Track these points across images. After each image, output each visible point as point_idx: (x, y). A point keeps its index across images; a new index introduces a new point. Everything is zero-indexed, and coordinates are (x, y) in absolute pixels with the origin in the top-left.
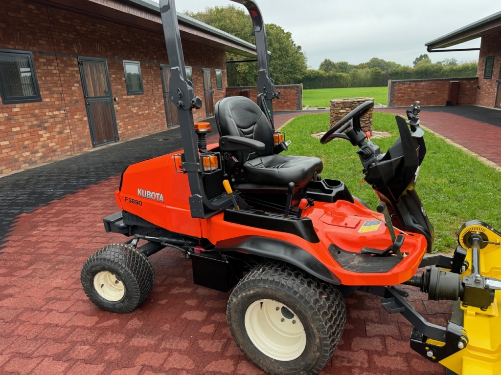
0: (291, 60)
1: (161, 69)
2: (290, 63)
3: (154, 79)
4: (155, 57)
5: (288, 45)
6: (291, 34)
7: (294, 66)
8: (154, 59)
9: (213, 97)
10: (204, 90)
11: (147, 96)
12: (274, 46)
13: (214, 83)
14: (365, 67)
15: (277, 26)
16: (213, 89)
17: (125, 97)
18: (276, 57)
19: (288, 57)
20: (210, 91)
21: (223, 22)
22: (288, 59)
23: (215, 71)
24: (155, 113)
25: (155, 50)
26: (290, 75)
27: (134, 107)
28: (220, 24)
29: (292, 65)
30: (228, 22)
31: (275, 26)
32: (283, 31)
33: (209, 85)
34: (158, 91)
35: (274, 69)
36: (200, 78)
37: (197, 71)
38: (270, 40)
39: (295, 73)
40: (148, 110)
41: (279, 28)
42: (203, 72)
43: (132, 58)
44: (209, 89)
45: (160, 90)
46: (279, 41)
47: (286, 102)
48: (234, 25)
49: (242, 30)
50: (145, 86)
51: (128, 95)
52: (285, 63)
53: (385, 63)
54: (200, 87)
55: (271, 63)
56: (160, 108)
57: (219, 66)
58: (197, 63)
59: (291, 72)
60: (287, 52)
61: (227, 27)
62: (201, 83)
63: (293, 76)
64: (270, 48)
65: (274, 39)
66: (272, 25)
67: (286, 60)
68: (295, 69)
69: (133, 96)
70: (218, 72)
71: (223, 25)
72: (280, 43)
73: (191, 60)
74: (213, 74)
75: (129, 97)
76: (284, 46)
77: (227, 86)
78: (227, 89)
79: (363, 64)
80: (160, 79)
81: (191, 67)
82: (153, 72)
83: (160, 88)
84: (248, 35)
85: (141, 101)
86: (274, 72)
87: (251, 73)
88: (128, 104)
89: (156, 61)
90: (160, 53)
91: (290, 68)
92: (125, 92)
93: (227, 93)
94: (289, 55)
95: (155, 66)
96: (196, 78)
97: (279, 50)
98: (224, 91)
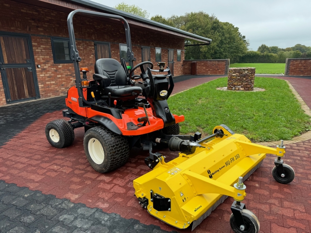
0: (236, 45)
1: (142, 49)
2: (235, 46)
3: (137, 54)
4: (139, 42)
5: (235, 35)
6: (238, 28)
8: (138, 43)
9: (174, 66)
10: (168, 61)
12: (226, 36)
13: (175, 57)
14: (290, 50)
15: (230, 23)
16: (174, 61)
18: (226, 43)
19: (234, 42)
20: (172, 62)
21: (194, 21)
22: (234, 44)
23: (177, 51)
24: (136, 73)
25: (139, 38)
26: (235, 53)
28: (193, 23)
29: (236, 48)
30: (198, 21)
31: (229, 23)
32: (233, 26)
33: (172, 58)
34: (139, 61)
35: (224, 50)
36: (166, 54)
37: (164, 50)
38: (223, 32)
41: (231, 25)
42: (168, 51)
43: (125, 43)
44: (172, 61)
45: (140, 60)
46: (229, 33)
47: (218, 69)
48: (201, 23)
49: (206, 26)
52: (232, 47)
53: (305, 48)
54: (165, 59)
55: (223, 46)
57: (180, 47)
58: (165, 46)
59: (235, 52)
60: (234, 39)
61: (197, 24)
62: (167, 57)
63: (237, 55)
64: (222, 37)
65: (226, 31)
66: (227, 23)
67: (233, 44)
68: (238, 50)
70: (179, 52)
71: (194, 23)
72: (230, 34)
73: (161, 44)
74: (175, 52)
76: (232, 36)
77: (184, 59)
78: (184, 61)
79: (289, 48)
80: (141, 55)
81: (161, 48)
82: (137, 50)
83: (140, 59)
84: (210, 29)
86: (223, 52)
87: (209, 52)
89: (139, 44)
90: (142, 40)
91: (235, 50)
93: (183, 63)
94: (235, 42)
95: (138, 47)
96: (164, 54)
97: (229, 38)
98: (182, 62)
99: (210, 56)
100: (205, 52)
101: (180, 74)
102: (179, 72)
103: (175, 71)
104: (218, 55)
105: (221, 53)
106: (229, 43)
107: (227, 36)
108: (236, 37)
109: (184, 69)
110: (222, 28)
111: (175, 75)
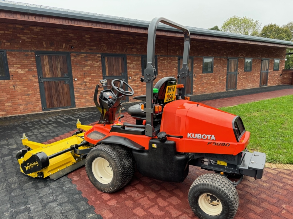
1: (228, 60)
3: (222, 65)
4: (225, 54)
8: (224, 55)
9: (269, 75)
10: (261, 71)
11: (215, 74)
13: (271, 67)
16: (269, 71)
17: (200, 74)
20: (267, 72)
23: (274, 60)
24: (219, 82)
25: (226, 50)
27: (205, 79)
33: (266, 68)
34: (224, 71)
36: (258, 64)
37: (257, 60)
40: (214, 81)
42: (262, 60)
43: (209, 56)
44: (266, 70)
45: (225, 71)
50: (214, 69)
51: (203, 73)
54: (257, 69)
56: (223, 80)
57: (278, 56)
58: (258, 55)
62: (259, 67)
69: (206, 74)
70: (277, 61)
73: (253, 54)
74: (272, 62)
75: (203, 74)
78: (283, 70)
80: (226, 66)
81: (252, 58)
82: (222, 62)
83: (225, 70)
85: (210, 76)
88: (202, 78)
89: (225, 56)
90: (229, 52)
92: (202, 72)
93: (282, 73)
95: (224, 59)
96: (255, 64)
98: (280, 72)
101: (277, 83)
102: (275, 81)
103: (270, 81)
109: (283, 78)
111: (269, 85)
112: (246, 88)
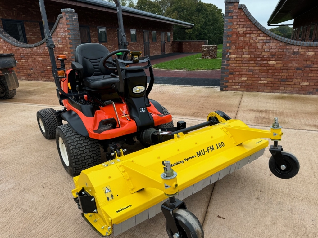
0: (219, 26)
1: (144, 32)
2: (218, 28)
3: (141, 36)
4: (141, 27)
5: (218, 17)
6: (222, 10)
7: (220, 30)
9: (165, 45)
10: (161, 41)
11: (138, 43)
12: (209, 17)
13: (166, 39)
15: (214, 5)
16: (165, 41)
17: (130, 43)
18: (210, 24)
19: (217, 24)
21: (179, 4)
22: (218, 25)
23: (167, 34)
24: (140, 50)
26: (218, 35)
27: (133, 47)
28: (178, 5)
29: (220, 29)
30: (182, 3)
31: (213, 5)
32: (217, 8)
33: (164, 39)
34: (142, 41)
35: (208, 31)
36: (159, 36)
37: (158, 33)
38: (207, 14)
39: (221, 34)
40: (138, 48)
41: (215, 6)
42: (161, 33)
43: (133, 28)
44: (163, 41)
46: (213, 15)
48: (186, 5)
49: (190, 9)
50: (137, 39)
51: (131, 42)
52: (215, 28)
54: (159, 40)
55: (207, 28)
56: (142, 48)
57: (169, 31)
58: (159, 29)
59: (219, 33)
60: (217, 21)
61: (182, 7)
62: (160, 38)
63: (220, 36)
64: (206, 19)
65: (209, 13)
66: (211, 4)
67: (216, 26)
68: (221, 32)
69: (133, 43)
70: (169, 34)
71: (179, 5)
72: (213, 16)
73: (156, 28)
74: (166, 35)
75: (132, 43)
76: (216, 17)
77: (172, 40)
78: (172, 41)
80: (143, 37)
81: (156, 31)
82: (140, 34)
84: (194, 11)
85: (135, 45)
86: (207, 33)
87: (194, 34)
88: (131, 46)
89: (142, 29)
90: (143, 26)
91: (218, 31)
92: (130, 41)
94: (218, 23)
95: (141, 31)
97: (213, 20)
98: (171, 42)
99: (195, 37)
100: (190, 33)
101: (170, 52)
102: (169, 50)
103: (166, 50)
104: (202, 36)
105: (205, 34)
106: (212, 25)
107: (211, 17)
108: (219, 19)
109: (173, 48)
110: (206, 10)
111: (166, 53)
112: (155, 55)
